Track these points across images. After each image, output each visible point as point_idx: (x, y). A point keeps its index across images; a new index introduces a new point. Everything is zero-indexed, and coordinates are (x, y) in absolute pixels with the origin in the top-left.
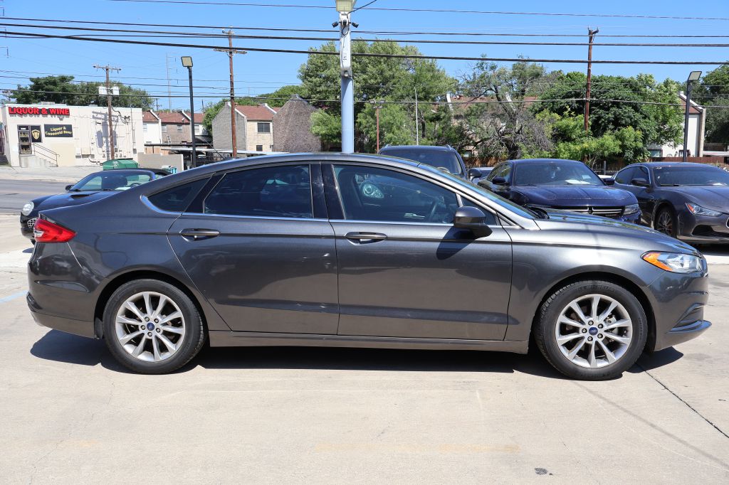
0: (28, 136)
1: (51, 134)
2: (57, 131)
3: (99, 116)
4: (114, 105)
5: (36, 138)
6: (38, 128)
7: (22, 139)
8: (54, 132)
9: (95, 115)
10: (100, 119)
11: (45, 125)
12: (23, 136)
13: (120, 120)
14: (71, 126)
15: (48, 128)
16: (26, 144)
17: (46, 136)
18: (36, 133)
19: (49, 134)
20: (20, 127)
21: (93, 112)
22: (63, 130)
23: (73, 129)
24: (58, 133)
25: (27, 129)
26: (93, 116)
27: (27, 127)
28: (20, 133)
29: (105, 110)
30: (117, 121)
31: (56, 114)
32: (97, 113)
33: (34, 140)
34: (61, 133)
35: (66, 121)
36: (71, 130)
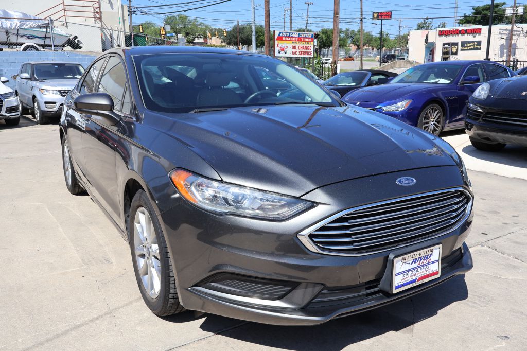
0: (448, 51)
1: (465, 48)
2: (470, 46)
3: (505, 32)
4: (516, 22)
5: (454, 52)
6: (456, 44)
7: (445, 53)
8: (468, 47)
9: (501, 31)
10: (504, 34)
11: (462, 42)
12: (445, 51)
13: (521, 35)
14: (481, 41)
15: (463, 44)
16: (446, 56)
17: (462, 50)
18: (454, 48)
19: (464, 48)
20: (444, 44)
21: (500, 29)
22: (474, 45)
23: (482, 44)
24: (470, 48)
25: (449, 45)
26: (500, 33)
27: (449, 44)
28: (444, 48)
29: (509, 27)
30: (519, 35)
31: (472, 33)
32: (503, 30)
33: (452, 54)
34: (473, 47)
35: (478, 38)
36: (480, 45)
